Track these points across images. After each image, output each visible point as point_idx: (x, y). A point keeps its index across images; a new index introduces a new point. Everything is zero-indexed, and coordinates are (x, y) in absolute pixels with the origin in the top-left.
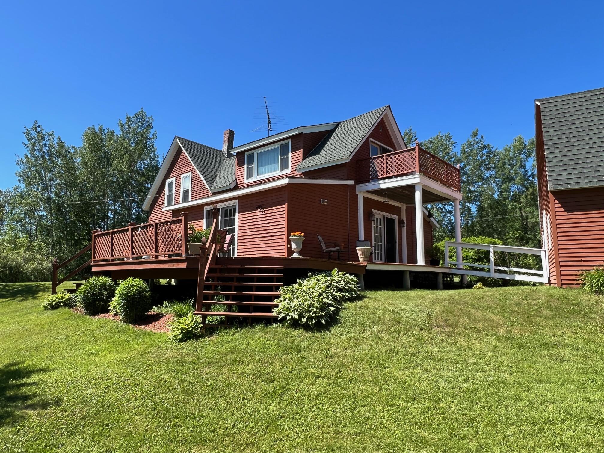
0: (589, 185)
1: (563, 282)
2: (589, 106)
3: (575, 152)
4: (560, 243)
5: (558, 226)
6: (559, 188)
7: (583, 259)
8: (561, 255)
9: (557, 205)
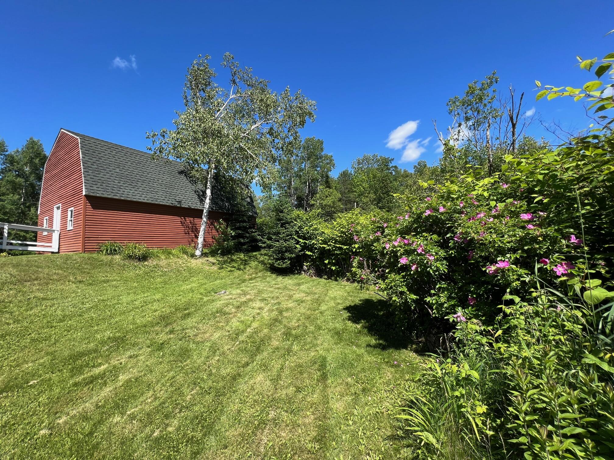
0: (109, 197)
1: (86, 250)
2: (110, 152)
3: (101, 176)
4: (86, 226)
5: (87, 217)
6: (92, 194)
7: (99, 236)
8: (86, 234)
9: (87, 204)
